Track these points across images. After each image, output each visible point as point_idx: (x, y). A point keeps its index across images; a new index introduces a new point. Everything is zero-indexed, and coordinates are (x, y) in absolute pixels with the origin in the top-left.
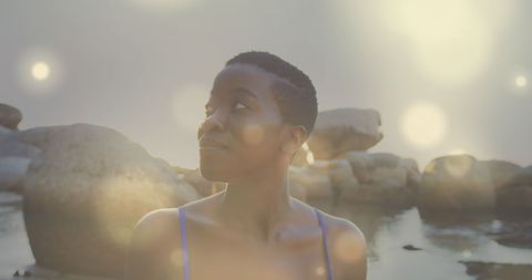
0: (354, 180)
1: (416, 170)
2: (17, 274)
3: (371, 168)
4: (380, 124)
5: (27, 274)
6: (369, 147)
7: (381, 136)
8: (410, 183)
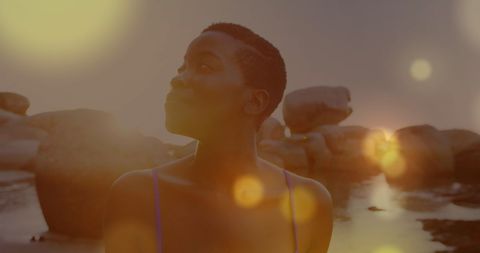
2: (33, 239)
4: (349, 99)
5: (42, 239)
6: (339, 121)
7: (351, 111)
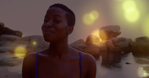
0: (113, 46)
1: (132, 41)
3: (118, 42)
4: (120, 29)
6: (117, 36)
8: (130, 45)
